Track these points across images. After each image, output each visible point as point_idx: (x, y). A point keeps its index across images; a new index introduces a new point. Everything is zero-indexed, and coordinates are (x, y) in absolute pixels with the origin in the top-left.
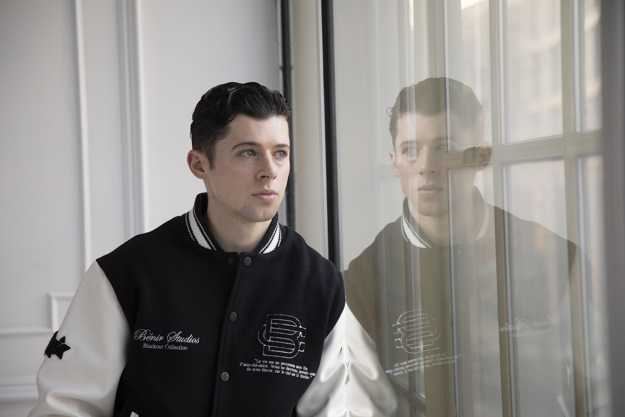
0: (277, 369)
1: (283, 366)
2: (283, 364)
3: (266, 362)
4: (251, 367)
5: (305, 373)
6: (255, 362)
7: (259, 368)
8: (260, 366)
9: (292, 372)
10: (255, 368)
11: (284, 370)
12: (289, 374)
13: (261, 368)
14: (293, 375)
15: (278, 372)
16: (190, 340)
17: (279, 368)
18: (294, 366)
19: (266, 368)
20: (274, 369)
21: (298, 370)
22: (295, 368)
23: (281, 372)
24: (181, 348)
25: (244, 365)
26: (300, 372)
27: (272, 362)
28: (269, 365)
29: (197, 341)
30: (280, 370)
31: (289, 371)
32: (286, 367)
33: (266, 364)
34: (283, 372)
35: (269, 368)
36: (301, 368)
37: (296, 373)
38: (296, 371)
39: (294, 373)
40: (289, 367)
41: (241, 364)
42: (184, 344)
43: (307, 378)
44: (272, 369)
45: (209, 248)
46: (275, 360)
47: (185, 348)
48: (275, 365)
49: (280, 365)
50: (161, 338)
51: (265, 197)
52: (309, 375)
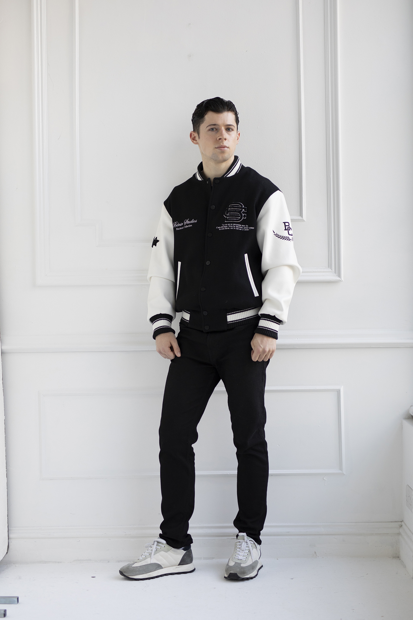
0: (232, 227)
1: (234, 226)
2: (234, 224)
3: (227, 225)
4: (221, 228)
5: (247, 228)
6: (222, 226)
7: (223, 228)
8: (224, 227)
9: (239, 228)
10: (222, 228)
11: (235, 227)
12: (237, 229)
13: (225, 228)
14: (241, 229)
15: (232, 228)
16: (192, 221)
17: (232, 226)
18: (241, 225)
19: (227, 228)
20: (230, 227)
21: (243, 227)
22: (241, 226)
23: (233, 228)
24: (190, 226)
25: (218, 228)
26: (244, 228)
27: (229, 224)
28: (228, 226)
29: (196, 221)
30: (233, 227)
31: (238, 228)
32: (236, 226)
33: (227, 226)
34: (234, 228)
35: (228, 227)
36: (245, 226)
37: (242, 229)
38: (242, 228)
39: (240, 228)
40: (237, 226)
41: (217, 228)
42: (190, 224)
43: (248, 230)
44: (229, 227)
45: (201, 180)
46: (230, 223)
47: (191, 226)
48: (230, 225)
49: (233, 225)
50: (182, 224)
51: (223, 149)
52: (249, 229)
